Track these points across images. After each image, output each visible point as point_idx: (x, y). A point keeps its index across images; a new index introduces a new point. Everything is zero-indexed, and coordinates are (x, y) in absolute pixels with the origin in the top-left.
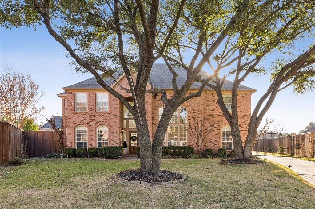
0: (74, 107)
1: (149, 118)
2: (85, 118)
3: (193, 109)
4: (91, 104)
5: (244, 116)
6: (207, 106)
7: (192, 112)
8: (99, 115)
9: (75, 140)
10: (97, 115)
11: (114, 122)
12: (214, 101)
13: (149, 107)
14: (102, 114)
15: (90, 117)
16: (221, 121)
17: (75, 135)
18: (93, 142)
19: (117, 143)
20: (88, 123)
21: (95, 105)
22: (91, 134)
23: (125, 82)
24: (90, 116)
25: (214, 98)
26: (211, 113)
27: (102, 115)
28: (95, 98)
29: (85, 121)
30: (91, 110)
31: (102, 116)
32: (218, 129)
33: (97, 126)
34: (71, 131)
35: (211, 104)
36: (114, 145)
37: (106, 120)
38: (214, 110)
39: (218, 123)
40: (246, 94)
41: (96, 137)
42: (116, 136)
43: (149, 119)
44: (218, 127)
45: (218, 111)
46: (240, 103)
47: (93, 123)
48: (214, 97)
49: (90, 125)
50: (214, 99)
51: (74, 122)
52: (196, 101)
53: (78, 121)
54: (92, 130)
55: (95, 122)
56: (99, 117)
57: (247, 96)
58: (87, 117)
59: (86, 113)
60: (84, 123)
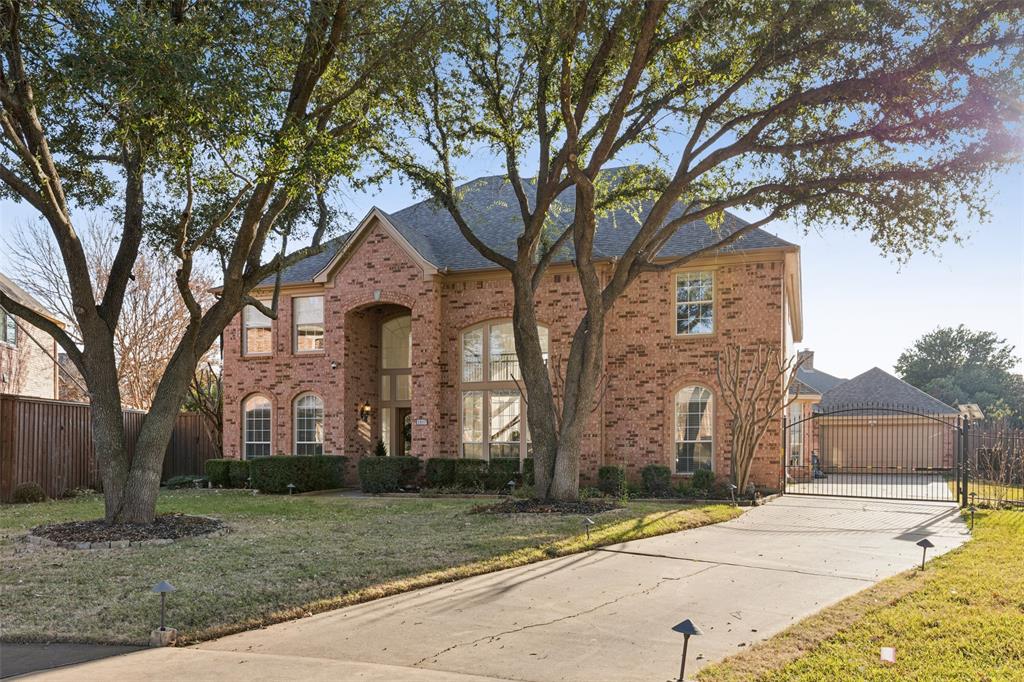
0: (242, 341)
1: (425, 366)
2: (265, 374)
3: (568, 330)
4: (281, 332)
5: (752, 347)
6: (622, 317)
7: (563, 340)
8: (301, 364)
9: (241, 437)
10: (295, 364)
11: (331, 382)
12: (645, 298)
13: (425, 331)
14: (306, 361)
15: (278, 371)
16: (670, 368)
17: (241, 423)
18: (284, 442)
19: (337, 446)
20: (272, 387)
21: (290, 332)
22: (280, 421)
23: (360, 259)
24: (277, 368)
25: (644, 288)
26: (635, 339)
27: (309, 364)
28: (290, 312)
29: (266, 383)
30: (280, 348)
31: (308, 367)
32: (660, 395)
33: (294, 395)
34: (232, 412)
35: (633, 308)
36: (330, 452)
37: (318, 378)
38: (646, 328)
39: (659, 375)
40: (760, 266)
41: (292, 428)
42: (336, 425)
43: (427, 370)
44: (659, 388)
45: (658, 331)
46: (740, 299)
47: (284, 388)
48: (645, 285)
49: (278, 394)
50: (645, 292)
51: (241, 386)
52: (576, 303)
53: (249, 384)
54: (283, 408)
55: (289, 384)
56: (300, 370)
57: (763, 273)
58: (271, 369)
59: (268, 358)
60: (264, 388)
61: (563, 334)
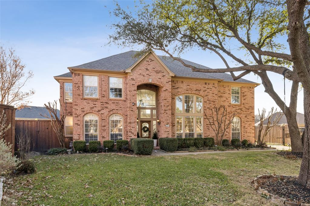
0: (83, 92)
1: (168, 107)
2: (96, 106)
3: (209, 99)
4: (103, 90)
5: (249, 108)
6: (219, 97)
7: (207, 102)
8: (113, 103)
9: (83, 131)
10: (110, 102)
11: (131, 111)
12: (224, 92)
13: (169, 95)
14: (115, 102)
15: (102, 105)
16: (231, 112)
17: (83, 125)
18: (105, 133)
19: (134, 134)
20: (99, 111)
21: (107, 90)
22: (103, 124)
23: (143, 66)
24: (102, 104)
25: (224, 90)
26: (222, 104)
27: (116, 103)
28: (107, 82)
29: (97, 109)
30: (103, 96)
31: (116, 104)
32: (229, 119)
33: (110, 114)
34: (79, 120)
35: (222, 95)
36: (131, 136)
37: (120, 109)
38: (225, 101)
39: (228, 114)
40: (250, 88)
41: (108, 128)
42: (134, 126)
43: (169, 108)
44: (228, 117)
45: (228, 102)
46: (246, 95)
47: (105, 112)
48: (225, 89)
49: (101, 114)
50: (225, 91)
51: (83, 110)
52: (211, 91)
53: (87, 109)
54: (105, 120)
55: (108, 110)
56: (113, 105)
57: (251, 89)
58: (98, 104)
59: (98, 99)
60: (95, 111)
61: (208, 100)
